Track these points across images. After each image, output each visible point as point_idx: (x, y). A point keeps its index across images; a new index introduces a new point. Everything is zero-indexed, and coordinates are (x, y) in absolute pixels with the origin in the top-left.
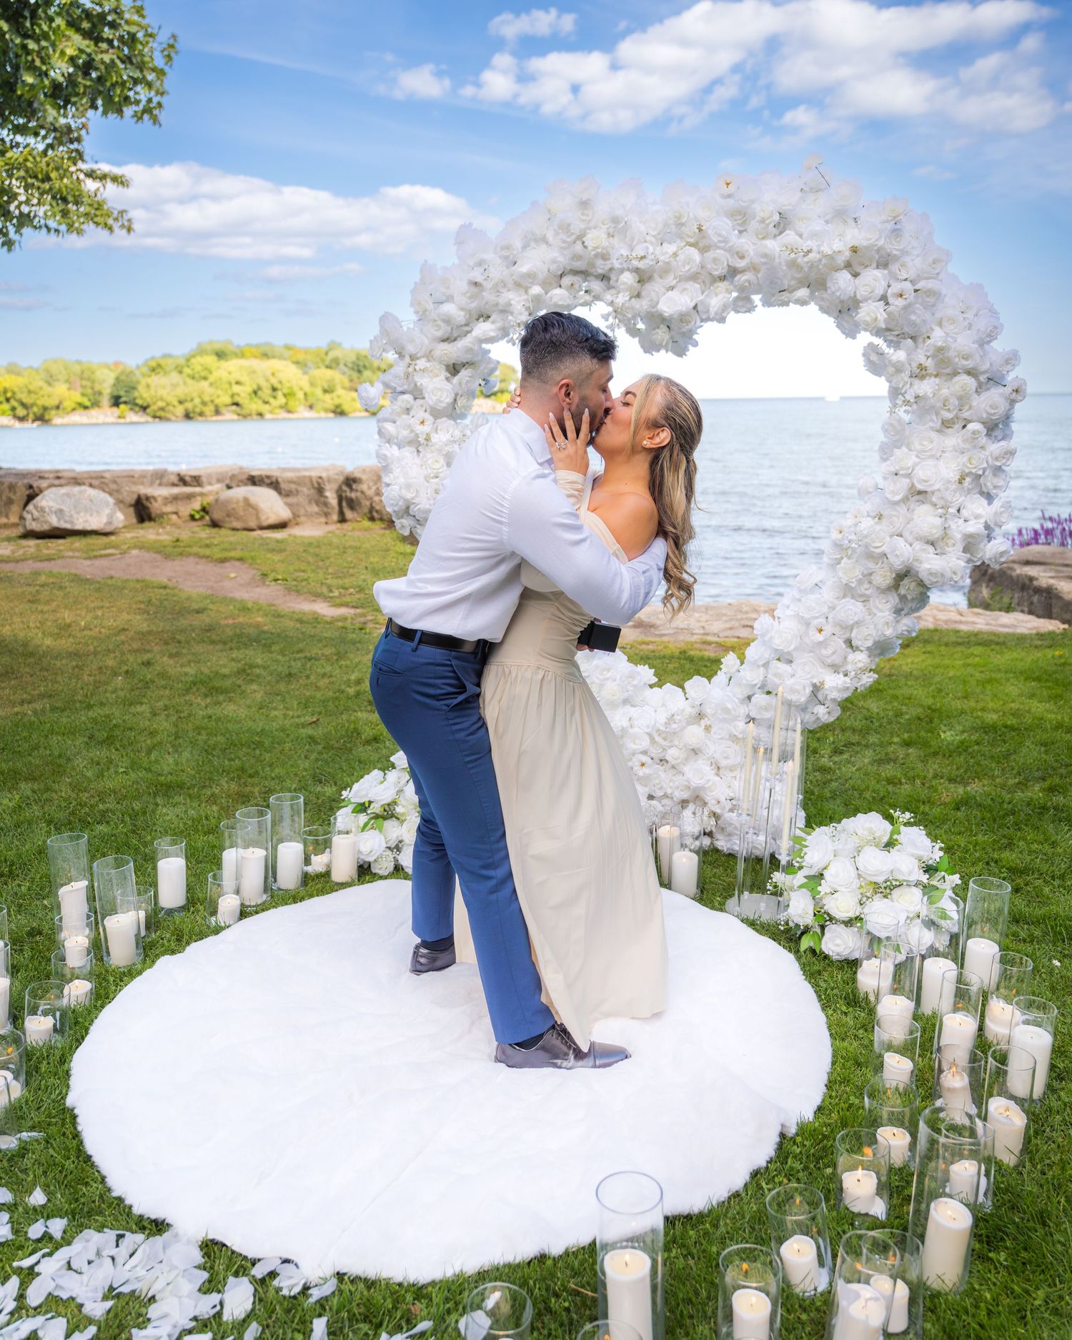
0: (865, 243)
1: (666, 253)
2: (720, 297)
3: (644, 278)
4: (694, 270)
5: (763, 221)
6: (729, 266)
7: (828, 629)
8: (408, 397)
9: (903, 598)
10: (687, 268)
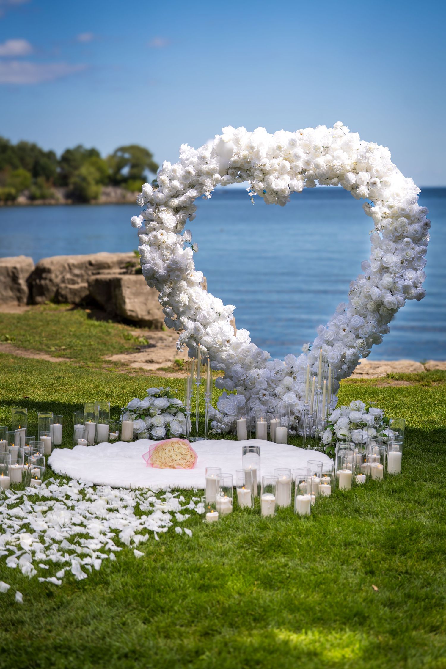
1: (275, 164)
3: (265, 173)
6: (303, 168)
7: (347, 329)
8: (155, 223)
9: (381, 315)
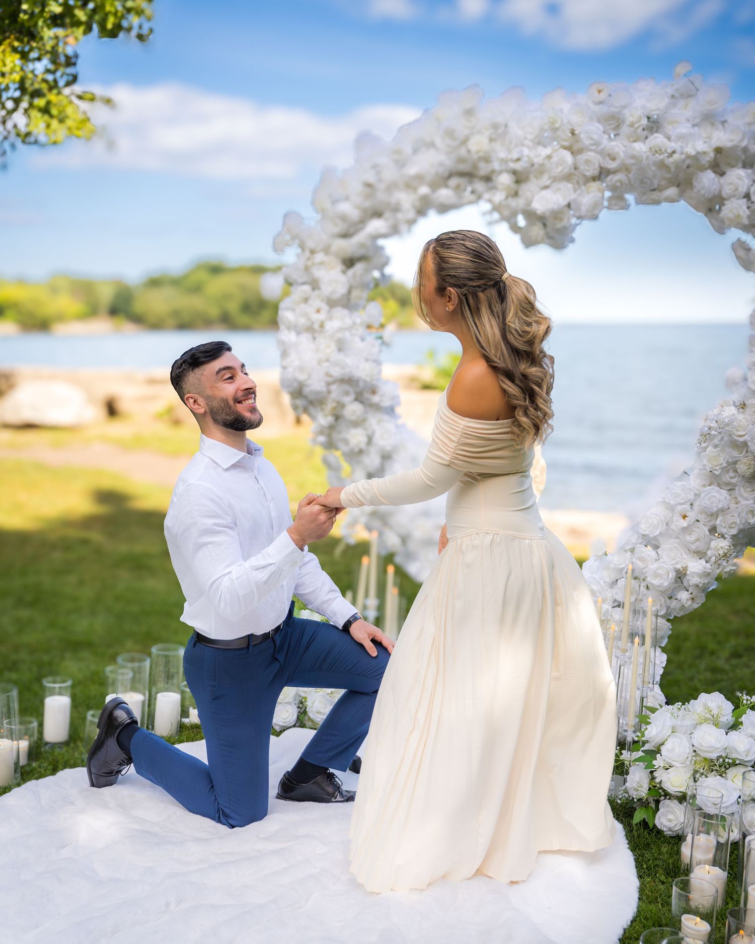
0: (729, 144)
1: (540, 155)
2: (591, 195)
3: (520, 178)
4: (566, 171)
5: (632, 125)
6: (601, 168)
7: (692, 515)
8: (306, 288)
10: (560, 169)
